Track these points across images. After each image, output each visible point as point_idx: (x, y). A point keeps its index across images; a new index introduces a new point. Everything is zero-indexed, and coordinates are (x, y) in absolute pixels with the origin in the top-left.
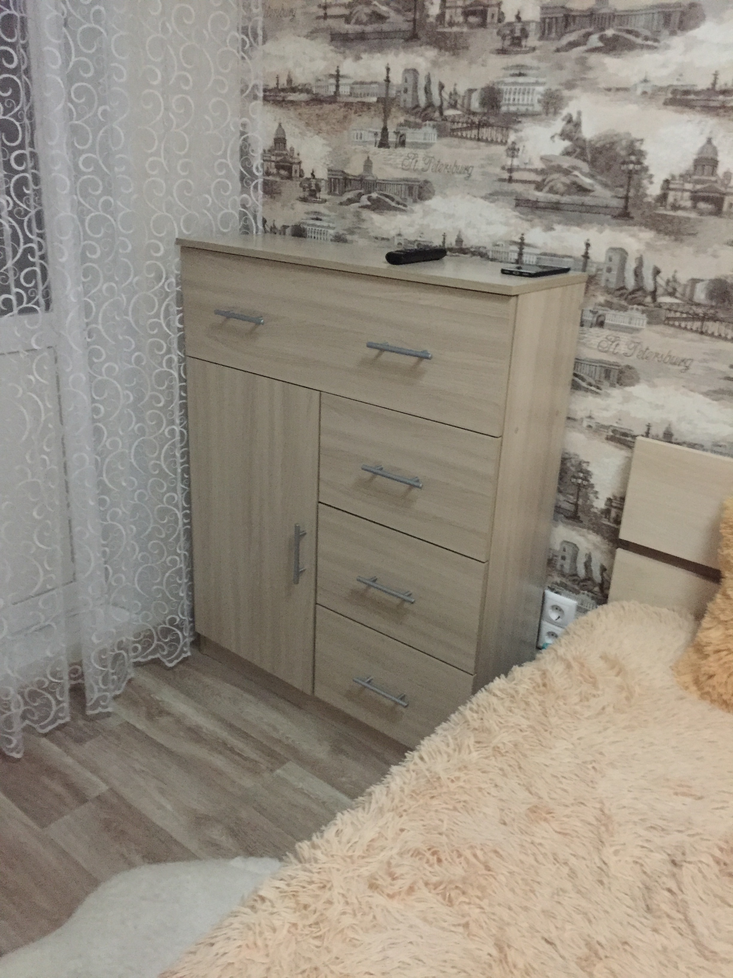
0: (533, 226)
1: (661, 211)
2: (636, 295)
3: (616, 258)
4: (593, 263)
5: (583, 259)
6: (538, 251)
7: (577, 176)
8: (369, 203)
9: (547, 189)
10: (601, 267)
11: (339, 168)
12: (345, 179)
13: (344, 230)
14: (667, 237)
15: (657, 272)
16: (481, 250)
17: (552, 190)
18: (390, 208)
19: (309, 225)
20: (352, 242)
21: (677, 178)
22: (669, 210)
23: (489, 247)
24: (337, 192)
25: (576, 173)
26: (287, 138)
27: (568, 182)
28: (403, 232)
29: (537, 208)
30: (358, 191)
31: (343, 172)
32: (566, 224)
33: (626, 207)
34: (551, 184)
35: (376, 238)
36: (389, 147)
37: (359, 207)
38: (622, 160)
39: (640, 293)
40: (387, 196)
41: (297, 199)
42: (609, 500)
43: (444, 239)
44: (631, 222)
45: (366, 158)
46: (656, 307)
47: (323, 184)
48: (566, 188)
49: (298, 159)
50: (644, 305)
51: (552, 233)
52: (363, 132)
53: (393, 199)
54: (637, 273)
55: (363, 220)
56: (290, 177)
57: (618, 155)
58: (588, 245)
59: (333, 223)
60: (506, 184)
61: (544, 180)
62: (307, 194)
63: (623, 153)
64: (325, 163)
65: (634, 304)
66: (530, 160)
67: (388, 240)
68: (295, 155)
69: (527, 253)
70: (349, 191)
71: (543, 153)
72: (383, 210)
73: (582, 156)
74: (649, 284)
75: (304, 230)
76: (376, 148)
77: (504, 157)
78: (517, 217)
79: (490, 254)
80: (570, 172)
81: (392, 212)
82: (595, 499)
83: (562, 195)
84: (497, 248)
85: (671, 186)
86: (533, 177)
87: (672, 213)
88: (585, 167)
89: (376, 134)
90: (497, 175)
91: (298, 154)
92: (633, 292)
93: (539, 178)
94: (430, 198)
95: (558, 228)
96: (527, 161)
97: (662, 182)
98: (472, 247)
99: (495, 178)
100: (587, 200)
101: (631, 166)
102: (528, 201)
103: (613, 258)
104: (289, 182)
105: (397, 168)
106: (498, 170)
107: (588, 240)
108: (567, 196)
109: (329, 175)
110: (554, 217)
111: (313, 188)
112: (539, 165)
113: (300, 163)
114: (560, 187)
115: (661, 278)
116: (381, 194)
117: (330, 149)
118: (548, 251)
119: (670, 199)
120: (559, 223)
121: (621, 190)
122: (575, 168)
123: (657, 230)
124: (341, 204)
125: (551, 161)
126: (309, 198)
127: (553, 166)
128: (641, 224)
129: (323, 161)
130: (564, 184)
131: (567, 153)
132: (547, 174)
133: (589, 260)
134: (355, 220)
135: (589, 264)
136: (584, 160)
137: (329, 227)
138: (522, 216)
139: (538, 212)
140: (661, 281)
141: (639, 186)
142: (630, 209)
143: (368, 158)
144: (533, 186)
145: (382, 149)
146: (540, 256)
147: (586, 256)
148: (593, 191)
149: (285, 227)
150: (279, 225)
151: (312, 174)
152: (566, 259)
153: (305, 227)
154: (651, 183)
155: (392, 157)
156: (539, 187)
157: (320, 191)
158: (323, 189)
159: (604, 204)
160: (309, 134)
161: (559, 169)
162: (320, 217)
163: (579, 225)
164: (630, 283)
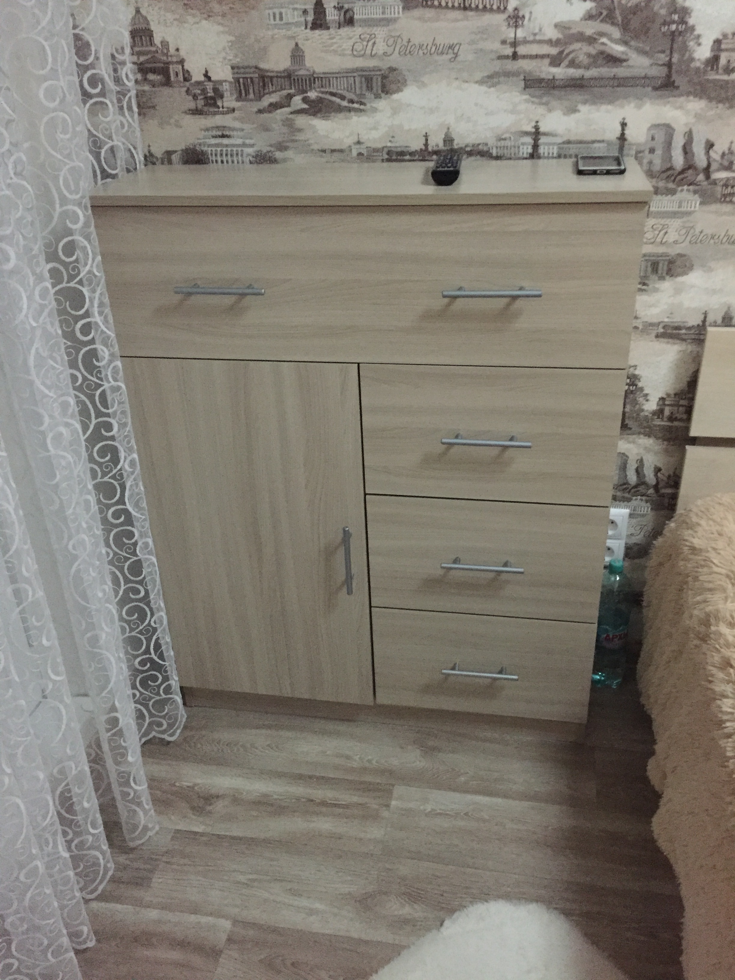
0: (550, 111)
1: (712, 76)
2: (686, 175)
3: (660, 137)
4: (630, 144)
5: (618, 142)
6: (559, 140)
7: (603, 44)
8: (305, 106)
9: (566, 62)
10: (642, 148)
11: (253, 63)
12: (263, 78)
13: (271, 146)
14: (721, 106)
15: (710, 145)
16: (481, 147)
17: (572, 64)
18: (340, 109)
19: (209, 146)
20: (285, 160)
21: (730, 36)
22: (721, 74)
23: (492, 142)
24: (251, 96)
25: (604, 40)
26: (153, 28)
27: (593, 52)
28: (363, 138)
29: (554, 88)
30: (285, 92)
31: (256, 67)
32: (594, 103)
33: (669, 76)
34: (571, 56)
35: (324, 151)
36: (328, 28)
37: (291, 113)
38: (662, 21)
39: (690, 172)
40: (333, 94)
41: (185, 112)
42: (662, 399)
43: (427, 140)
44: (676, 92)
45: (293, 45)
46: (710, 184)
47: (226, 87)
48: (592, 60)
49: (178, 56)
50: (696, 185)
51: (577, 115)
52: (283, 11)
53: (343, 98)
54: (687, 150)
55: (300, 130)
56: (167, 83)
57: (656, 14)
58: (624, 125)
59: (251, 139)
60: (509, 61)
61: (561, 52)
62: (200, 103)
63: (663, 12)
64: (225, 58)
65: (684, 185)
66: (540, 30)
67: (341, 151)
68: (172, 51)
69: (545, 144)
70: (270, 93)
71: (557, 20)
72: (330, 113)
73: (610, 18)
74: (701, 160)
75: (203, 153)
76: (308, 31)
77: (504, 28)
78: (526, 101)
79: (494, 152)
80: (595, 39)
81: (341, 115)
82: (644, 402)
83: (587, 68)
84: (503, 143)
85: (723, 46)
86: (546, 49)
87: (725, 77)
88: (616, 33)
89: (305, 12)
90: (496, 52)
91: (177, 50)
92: (683, 172)
93: (554, 51)
94: (399, 90)
95: (584, 109)
96: (537, 31)
97: (711, 43)
98: (466, 146)
99: (494, 56)
100: (620, 71)
101: (674, 27)
102: (541, 81)
103: (656, 136)
104: (166, 91)
105: (344, 55)
106: (496, 46)
107: (624, 119)
108: (594, 69)
109: (234, 74)
110: (577, 96)
111: (211, 94)
112: (552, 34)
113: (182, 62)
114: (582, 58)
115: (716, 152)
116: (323, 93)
117: (232, 38)
118: (573, 138)
119: (723, 61)
120: (585, 102)
121: (662, 56)
122: (602, 34)
123: (708, 98)
124: (260, 111)
125: (569, 28)
126: (206, 109)
127: (573, 35)
128: (688, 94)
129: (223, 54)
130: (589, 55)
131: (590, 17)
132: (566, 44)
133: (626, 143)
134: (285, 130)
135: (626, 146)
136: (613, 24)
137: (244, 145)
138: (534, 99)
139: (556, 92)
140: (715, 155)
141: (685, 48)
142: (674, 77)
143: (297, 45)
144: (547, 61)
145: (317, 32)
146: (562, 146)
147: (622, 138)
148: (625, 60)
149: (169, 153)
150: (158, 152)
151: (206, 75)
152: (596, 145)
153: (205, 149)
154: (699, 45)
155: (334, 41)
156: (555, 61)
157: (222, 97)
158: (227, 94)
159: (643, 75)
160: (190, 19)
161: (581, 37)
162: (227, 133)
163: (610, 102)
164: (678, 161)
